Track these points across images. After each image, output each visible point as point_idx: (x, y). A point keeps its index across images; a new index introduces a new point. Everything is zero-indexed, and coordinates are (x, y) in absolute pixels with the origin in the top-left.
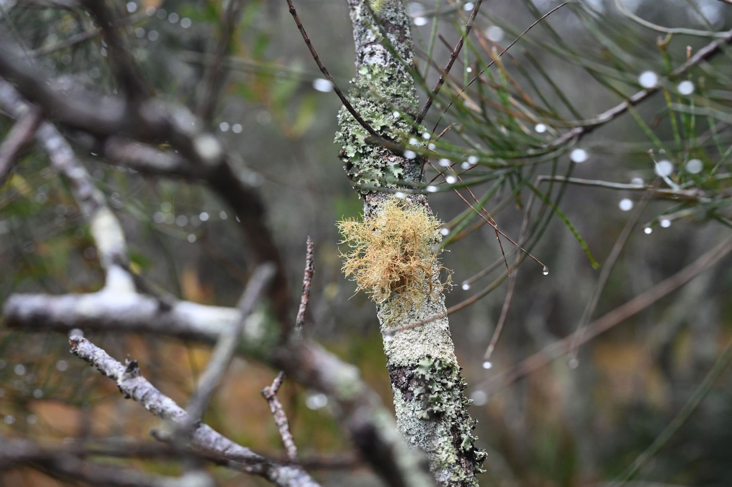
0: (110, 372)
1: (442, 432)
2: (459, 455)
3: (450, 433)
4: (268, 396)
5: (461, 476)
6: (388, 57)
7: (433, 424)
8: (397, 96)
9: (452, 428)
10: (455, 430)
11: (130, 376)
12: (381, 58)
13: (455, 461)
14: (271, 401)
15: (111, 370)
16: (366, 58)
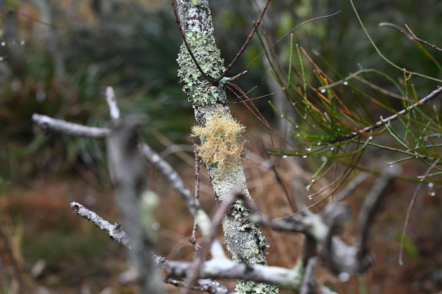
0: (103, 227)
1: (251, 238)
2: (259, 248)
3: (255, 238)
4: (193, 242)
5: (261, 260)
6: (203, 27)
7: (246, 234)
8: (212, 52)
9: (255, 235)
10: (256, 236)
11: (118, 231)
12: (198, 27)
13: (258, 253)
14: (194, 244)
15: (104, 226)
16: (190, 27)
